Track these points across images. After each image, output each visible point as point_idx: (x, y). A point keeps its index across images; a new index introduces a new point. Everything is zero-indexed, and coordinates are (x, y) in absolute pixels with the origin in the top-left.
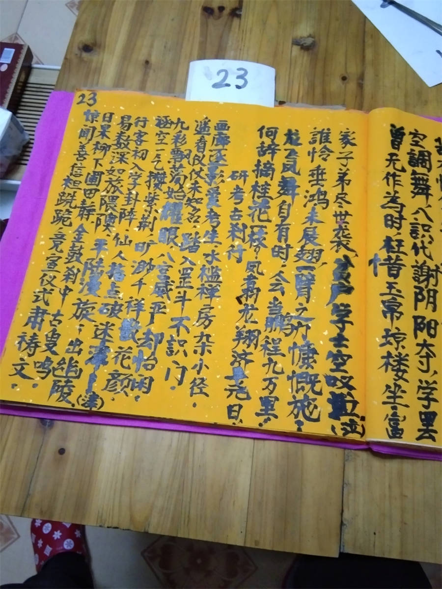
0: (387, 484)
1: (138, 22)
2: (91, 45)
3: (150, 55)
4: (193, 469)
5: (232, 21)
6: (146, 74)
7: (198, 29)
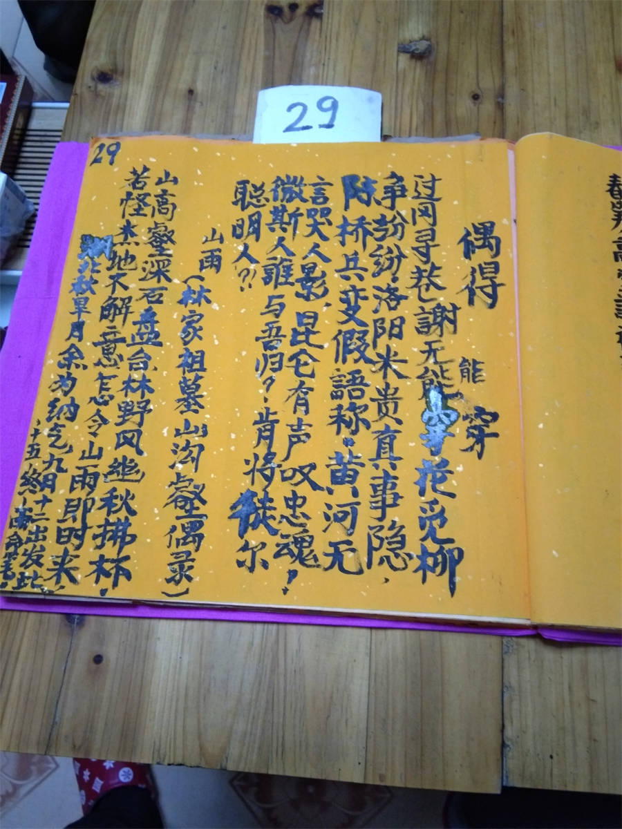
0: (566, 685)
1: (175, 33)
2: (109, 73)
3: (194, 81)
4: (285, 676)
5: (309, 24)
6: (189, 109)
7: (262, 39)
